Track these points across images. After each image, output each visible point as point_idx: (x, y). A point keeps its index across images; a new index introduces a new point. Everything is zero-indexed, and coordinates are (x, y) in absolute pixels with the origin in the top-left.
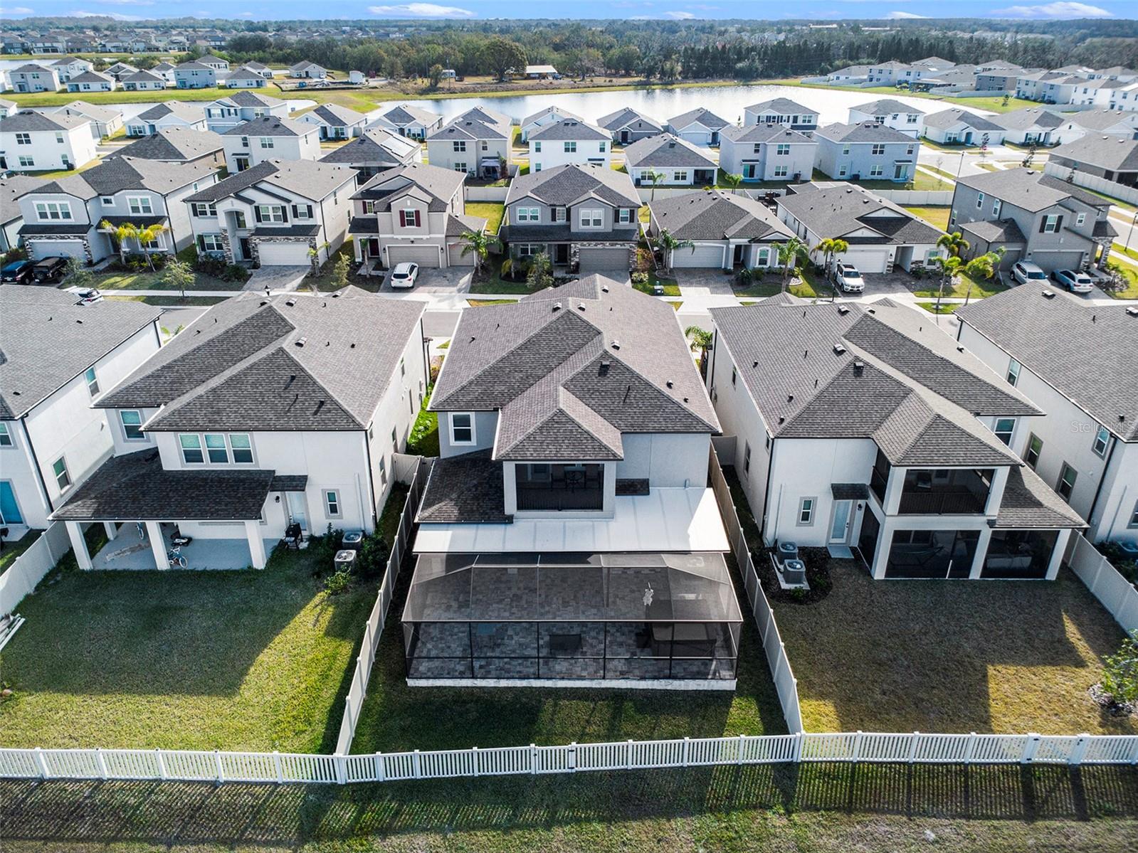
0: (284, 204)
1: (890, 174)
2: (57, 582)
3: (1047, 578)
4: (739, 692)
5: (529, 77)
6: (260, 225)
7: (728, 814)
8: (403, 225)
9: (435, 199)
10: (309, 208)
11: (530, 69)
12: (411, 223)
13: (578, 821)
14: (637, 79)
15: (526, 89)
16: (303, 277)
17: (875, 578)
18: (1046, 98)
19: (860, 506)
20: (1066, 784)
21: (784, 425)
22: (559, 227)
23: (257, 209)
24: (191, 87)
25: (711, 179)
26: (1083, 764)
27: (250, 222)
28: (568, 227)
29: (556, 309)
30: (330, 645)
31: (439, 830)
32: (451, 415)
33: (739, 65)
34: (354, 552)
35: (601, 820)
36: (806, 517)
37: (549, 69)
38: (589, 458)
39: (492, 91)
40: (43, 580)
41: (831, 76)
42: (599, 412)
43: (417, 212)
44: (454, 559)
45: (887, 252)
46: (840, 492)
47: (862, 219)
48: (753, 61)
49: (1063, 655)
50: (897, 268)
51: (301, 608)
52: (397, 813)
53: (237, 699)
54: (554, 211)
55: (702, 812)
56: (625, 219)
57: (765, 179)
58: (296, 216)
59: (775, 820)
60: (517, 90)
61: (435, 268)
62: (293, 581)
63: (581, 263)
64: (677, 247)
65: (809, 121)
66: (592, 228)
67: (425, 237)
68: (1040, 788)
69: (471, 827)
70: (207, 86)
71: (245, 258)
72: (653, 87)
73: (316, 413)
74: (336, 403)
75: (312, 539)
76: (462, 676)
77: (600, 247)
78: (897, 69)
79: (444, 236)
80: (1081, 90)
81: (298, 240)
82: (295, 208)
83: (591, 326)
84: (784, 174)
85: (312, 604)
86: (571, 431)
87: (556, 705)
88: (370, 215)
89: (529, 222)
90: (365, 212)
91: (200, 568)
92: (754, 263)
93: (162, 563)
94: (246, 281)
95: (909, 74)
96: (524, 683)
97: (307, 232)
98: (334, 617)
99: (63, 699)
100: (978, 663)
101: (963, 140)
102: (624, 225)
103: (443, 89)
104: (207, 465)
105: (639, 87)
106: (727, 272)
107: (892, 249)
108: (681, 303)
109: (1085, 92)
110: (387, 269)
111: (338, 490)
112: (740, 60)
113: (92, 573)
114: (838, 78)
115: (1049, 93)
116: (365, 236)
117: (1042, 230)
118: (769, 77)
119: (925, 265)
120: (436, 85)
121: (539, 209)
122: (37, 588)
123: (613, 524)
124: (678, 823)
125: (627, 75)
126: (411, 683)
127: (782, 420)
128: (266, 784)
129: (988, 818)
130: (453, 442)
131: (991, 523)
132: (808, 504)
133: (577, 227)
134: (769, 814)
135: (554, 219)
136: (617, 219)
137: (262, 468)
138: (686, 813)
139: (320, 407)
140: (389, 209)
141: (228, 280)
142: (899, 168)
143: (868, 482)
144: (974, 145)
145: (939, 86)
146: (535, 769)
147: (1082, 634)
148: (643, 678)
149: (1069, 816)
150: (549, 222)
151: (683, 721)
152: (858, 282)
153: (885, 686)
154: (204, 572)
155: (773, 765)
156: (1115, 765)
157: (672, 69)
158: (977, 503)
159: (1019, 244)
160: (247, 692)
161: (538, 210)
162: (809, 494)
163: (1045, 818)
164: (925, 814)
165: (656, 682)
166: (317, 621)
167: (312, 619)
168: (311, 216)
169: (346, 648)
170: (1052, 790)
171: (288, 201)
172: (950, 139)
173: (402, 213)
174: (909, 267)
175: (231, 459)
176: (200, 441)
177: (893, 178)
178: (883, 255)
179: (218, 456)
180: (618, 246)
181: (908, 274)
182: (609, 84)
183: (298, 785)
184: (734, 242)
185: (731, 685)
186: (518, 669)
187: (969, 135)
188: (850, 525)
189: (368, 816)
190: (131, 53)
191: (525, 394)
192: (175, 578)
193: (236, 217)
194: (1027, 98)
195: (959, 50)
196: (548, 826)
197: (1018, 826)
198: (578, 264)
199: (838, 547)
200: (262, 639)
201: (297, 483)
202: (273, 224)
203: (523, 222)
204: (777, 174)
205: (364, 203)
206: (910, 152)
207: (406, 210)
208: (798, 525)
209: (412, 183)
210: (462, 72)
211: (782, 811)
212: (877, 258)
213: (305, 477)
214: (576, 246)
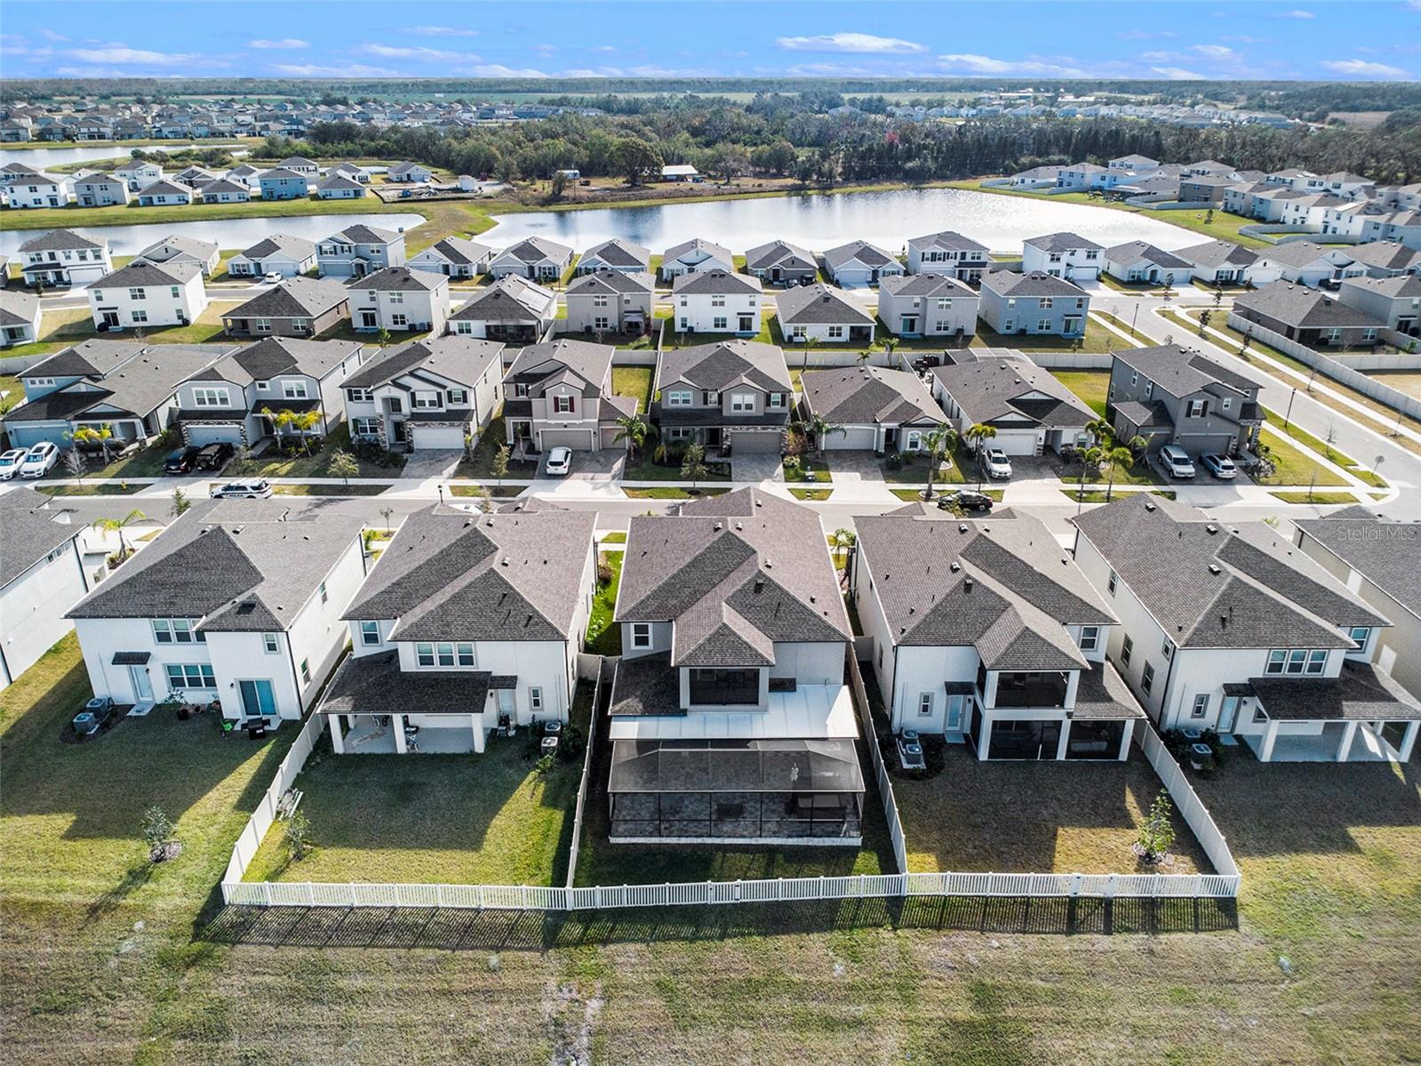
0: (439, 390)
1: (1058, 328)
2: (318, 764)
3: (1120, 759)
4: (864, 847)
5: (666, 179)
6: (415, 410)
7: (851, 930)
8: (557, 410)
9: (588, 384)
10: (464, 393)
11: (668, 170)
12: (564, 409)
13: (743, 935)
14: (790, 181)
15: (663, 196)
16: (458, 462)
17: (981, 759)
18: (1255, 213)
19: (969, 700)
20: (1101, 911)
21: (905, 634)
22: (712, 410)
23: (413, 395)
24: (280, 198)
25: (868, 335)
26: (1115, 898)
27: (406, 408)
28: (720, 411)
29: (717, 529)
30: (545, 813)
31: (642, 941)
32: (632, 625)
33: (909, 165)
34: (556, 739)
35: (760, 934)
36: (925, 709)
37: (687, 169)
38: (745, 664)
39: (624, 200)
40: (307, 762)
41: (1015, 178)
42: (755, 624)
43: (571, 399)
44: (643, 745)
45: (1036, 435)
46: (952, 688)
47: (1013, 402)
48: (925, 160)
49: (1120, 819)
50: (1048, 448)
51: (519, 784)
52: (613, 929)
53: (482, 852)
54: (705, 396)
55: (832, 929)
56: (777, 403)
57: (926, 334)
58: (450, 401)
59: (885, 934)
60: (654, 197)
61: (587, 452)
62: (508, 763)
63: (734, 446)
64: (828, 432)
65: (979, 258)
66: (743, 412)
67: (578, 422)
68: (1081, 913)
69: (667, 938)
70: (298, 197)
71: (398, 440)
72: (810, 192)
73: (526, 626)
74: (542, 617)
75: (517, 727)
76: (651, 835)
77: (751, 430)
79: (596, 420)
80: (1292, 207)
81: (452, 425)
82: (450, 393)
83: (748, 546)
84: (946, 329)
85: (526, 782)
86: (733, 642)
87: (724, 856)
88: (523, 398)
89: (681, 405)
90: (517, 395)
91: (432, 752)
92: (905, 446)
93: (402, 748)
94: (402, 467)
95: (1103, 178)
96: (699, 841)
97: (461, 417)
98: (546, 791)
99: (351, 852)
100: (1050, 825)
101: (1148, 278)
102: (775, 409)
103: (567, 198)
104: (437, 667)
105: (793, 193)
106: (878, 455)
107: (1041, 432)
108: (832, 490)
109: (1297, 210)
110: (539, 453)
111: (541, 688)
112: (910, 158)
113: (345, 756)
114: (1023, 181)
115: (1259, 208)
116: (519, 420)
117: (1188, 415)
118: (943, 178)
119: (1075, 448)
120: (560, 192)
121: (690, 393)
122: (303, 769)
123: (766, 716)
124: (814, 936)
125: (779, 175)
126: (613, 840)
127: (904, 630)
128: (515, 910)
129: (1039, 933)
130: (633, 646)
131: (1069, 715)
132: (926, 698)
133: (729, 411)
134: (881, 930)
135: (705, 402)
136: (768, 404)
137: (481, 669)
138: (821, 929)
139: (529, 620)
140: (543, 395)
141: (385, 467)
142: (1068, 323)
143: (975, 681)
144: (1160, 285)
145: (1137, 195)
146: (711, 901)
147: (1138, 804)
148: (789, 836)
149: (1098, 932)
150: (701, 406)
151: (821, 868)
152: (1006, 468)
153: (977, 843)
154: (435, 755)
155: (886, 898)
156: (1139, 898)
157: (831, 171)
158: (1057, 698)
159: (1166, 428)
160: (488, 847)
161: (690, 395)
162: (927, 691)
163: (1080, 933)
164: (994, 930)
165: (800, 839)
166: (533, 794)
167: (528, 792)
168: (465, 401)
169: (559, 816)
170: (1090, 915)
171: (444, 387)
172: (1133, 277)
173: (556, 399)
174: (1060, 450)
175: (456, 661)
176: (435, 649)
177: (1062, 333)
178: (1032, 438)
179: (446, 660)
180: (770, 430)
181: (1058, 456)
182: (758, 189)
183: (538, 911)
184: (884, 427)
185: (858, 842)
186: (694, 829)
187: (1154, 273)
188: (963, 716)
189: (591, 932)
190: (192, 139)
191: (694, 608)
192: (411, 758)
193: (394, 404)
194: (1235, 212)
195: (1168, 141)
196: (721, 938)
197: (1061, 938)
198: (730, 448)
199: (954, 733)
200: (493, 808)
201: (509, 682)
202: (427, 409)
203: (675, 405)
204: (939, 329)
205: (517, 387)
206: (1080, 306)
207: (560, 396)
208: (919, 715)
209: (563, 368)
210: (588, 171)
211: (890, 928)
212: (1027, 442)
213: (516, 677)
214: (727, 430)
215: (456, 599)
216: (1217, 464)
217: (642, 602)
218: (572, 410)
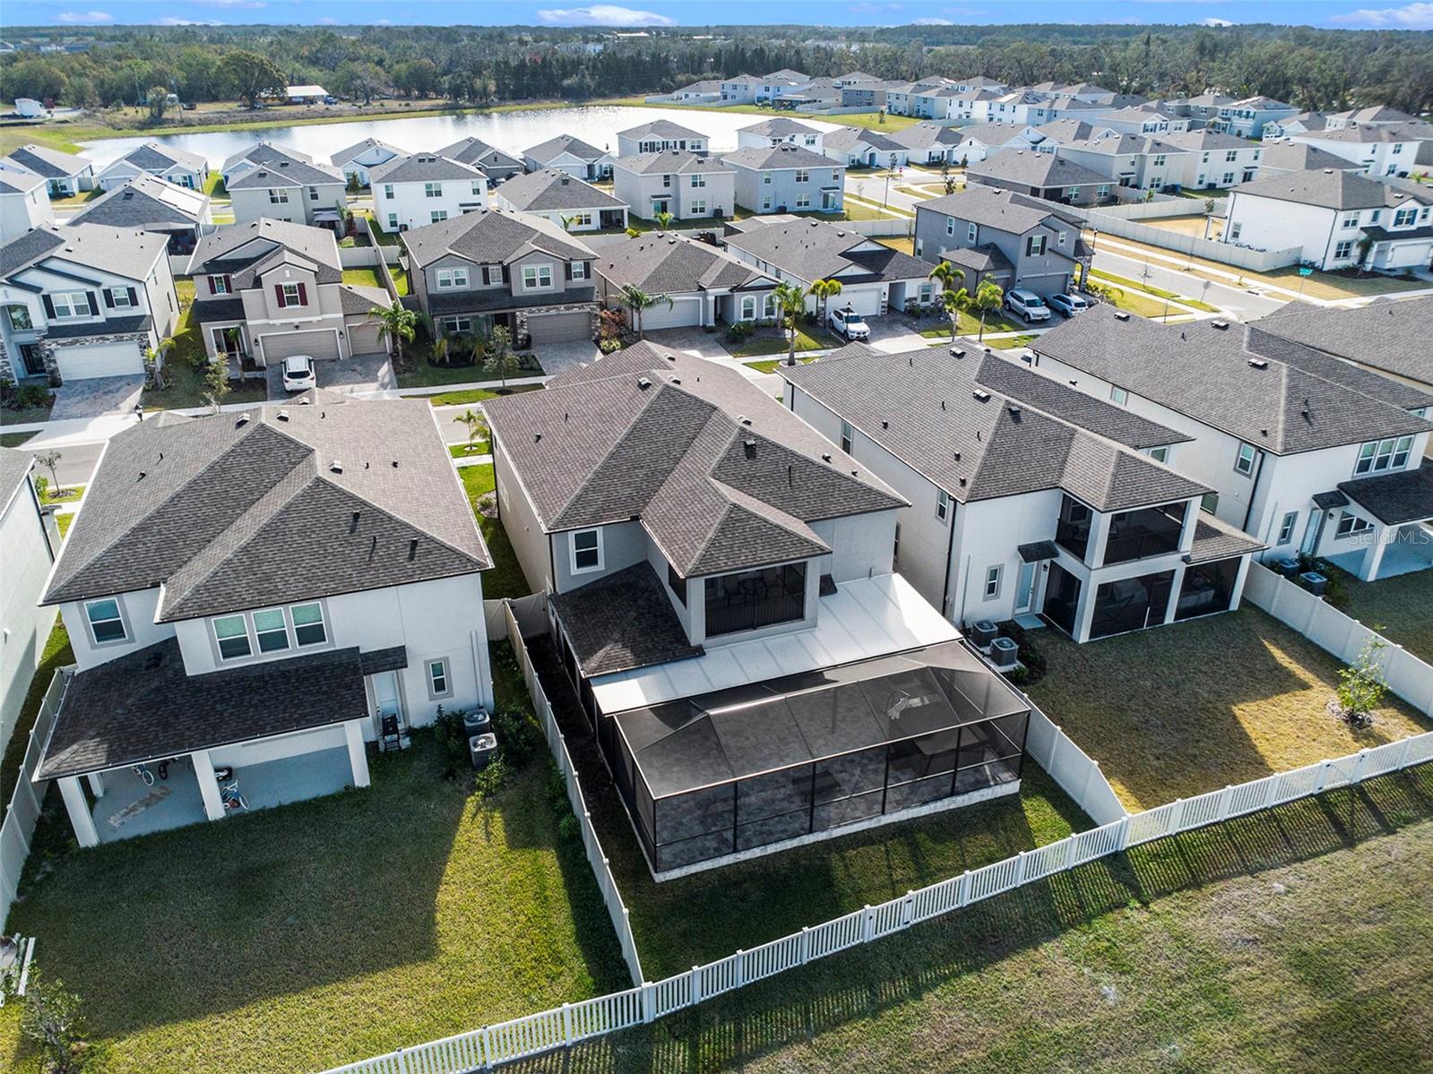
0: (90, 289)
1: (817, 204)
2: (49, 876)
3: (1231, 609)
4: (1025, 792)
5: (290, 102)
6: (53, 322)
7: (1089, 924)
8: (281, 304)
9: (321, 265)
10: (132, 292)
11: (293, 91)
12: (292, 301)
13: (945, 979)
14: (441, 102)
15: (294, 117)
16: (141, 390)
17: (1080, 642)
18: (921, 113)
19: (1045, 566)
20: (1359, 805)
21: (969, 486)
22: (495, 291)
23: (47, 300)
25: (620, 221)
26: (1362, 781)
27: (39, 319)
28: (509, 291)
29: (645, 387)
30: (524, 859)
31: (799, 1039)
32: (571, 537)
33: (566, 82)
34: (492, 735)
35: (969, 971)
36: (991, 589)
37: (316, 91)
38: (792, 557)
39: (247, 121)
40: (23, 877)
41: (675, 94)
42: (768, 502)
43: (301, 286)
45: (879, 290)
46: (1030, 553)
47: (845, 255)
48: (583, 76)
49: (1284, 683)
50: (891, 308)
51: (456, 823)
52: (739, 1035)
53: (443, 959)
54: (486, 272)
55: (1064, 930)
56: (580, 275)
57: (682, 218)
58: (110, 304)
59: (1135, 915)
60: (282, 119)
61: (333, 361)
62: (421, 792)
63: (532, 335)
64: (650, 304)
65: (699, 147)
66: (539, 289)
67: (314, 319)
68: (1342, 812)
69: (834, 1024)
71: (30, 372)
72: (466, 111)
73: (411, 558)
74: (433, 540)
75: (411, 732)
76: (719, 853)
77: (553, 312)
78: (753, 85)
79: (342, 315)
80: (956, 103)
81: (121, 340)
82: (107, 293)
83: (702, 402)
84: (702, 210)
85: (466, 817)
86: (758, 527)
87: (843, 858)
88: (222, 295)
89: (454, 288)
90: (213, 291)
91: (274, 805)
92: (739, 316)
93: (215, 809)
94: (50, 406)
95: (767, 89)
96: (795, 843)
97: (132, 326)
98: (507, 823)
99: (180, 1031)
100: (1221, 706)
101: (867, 162)
102: (579, 282)
103: (172, 121)
104: (257, 657)
105: (447, 112)
106: (710, 330)
107: (884, 286)
109: (961, 106)
110: (262, 368)
111: (447, 659)
112: (565, 75)
113: (102, 850)
114: (687, 96)
115: (923, 107)
116: (221, 325)
117: (1028, 254)
118: (604, 96)
119: (919, 301)
120: (160, 115)
121: (465, 269)
122: (20, 892)
123: (817, 633)
124: (1048, 948)
125: (423, 96)
126: (659, 878)
127: (963, 482)
128: (552, 1052)
129: (1316, 855)
130: (574, 570)
131: (1186, 559)
132: (994, 574)
133: (520, 289)
134: (1128, 912)
135: (486, 281)
136: (568, 276)
137: (339, 645)
138: (1051, 936)
139: (413, 549)
140: (257, 283)
141: (20, 408)
142: (826, 197)
143: (1053, 538)
144: (880, 168)
145: (805, 103)
146: (869, 936)
147: (1290, 657)
148: (925, 803)
149: (1377, 834)
150: (480, 286)
152: (861, 327)
153: (1155, 751)
154: (280, 811)
155: (1102, 859)
156: (1387, 774)
157: (485, 88)
158: (1169, 541)
159: (1007, 271)
160: (451, 948)
161: (464, 273)
162: (995, 563)
163: (1361, 840)
164: (1262, 868)
165: (939, 804)
166: (488, 834)
167: (478, 833)
168: (134, 302)
169: (549, 859)
170: (1352, 813)
171: (97, 284)
172: (853, 161)
173: (279, 288)
174: (903, 306)
175: (293, 639)
176: (251, 625)
177: (821, 209)
178: (874, 295)
179: (273, 641)
180: (576, 310)
181: (903, 313)
182: (407, 109)
183: (594, 1040)
184: (713, 293)
185: (1013, 787)
186: (780, 827)
187: (872, 156)
188: (1035, 591)
189: (705, 1050)
192: (239, 825)
193: (16, 316)
194: (900, 114)
196: (917, 994)
197: (1342, 855)
198: (529, 338)
199: (1025, 616)
200: (433, 876)
201: (394, 659)
202: (74, 319)
203: (446, 289)
204: (695, 210)
205: (211, 279)
206: (836, 177)
207: (284, 284)
208: (985, 600)
209: (277, 248)
210: (190, 96)
211: (1138, 905)
212: (868, 298)
213: (402, 649)
214: (522, 315)
215: (266, 533)
216: (1069, 302)
217: (579, 498)
218: (304, 302)
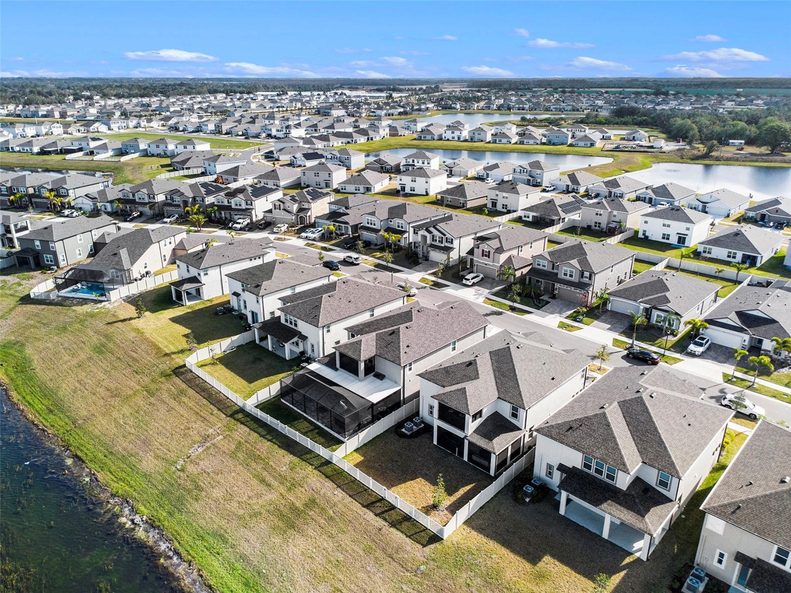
0: (443, 236)
2: (249, 345)
3: (491, 474)
6: (432, 243)
7: (303, 461)
8: (483, 256)
9: (501, 247)
10: (452, 239)
12: (486, 256)
17: (435, 443)
20: (386, 508)
22: (553, 273)
23: (433, 236)
27: (429, 241)
28: (557, 275)
32: (350, 333)
36: (431, 412)
40: (249, 342)
42: (377, 346)
45: (743, 337)
47: (740, 312)
50: (757, 349)
52: (248, 422)
53: (250, 385)
54: (553, 265)
55: (298, 457)
56: (586, 277)
58: (446, 242)
61: (493, 279)
62: (289, 366)
63: (558, 295)
66: (568, 278)
67: (491, 264)
68: (378, 504)
69: (256, 432)
74: (319, 317)
77: (569, 288)
79: (500, 265)
81: (443, 253)
82: (446, 238)
83: (412, 318)
85: (286, 373)
87: (303, 421)
88: (474, 248)
89: (541, 267)
92: (653, 321)
93: (270, 349)
94: (417, 265)
97: (448, 250)
99: (225, 369)
100: (419, 475)
102: (586, 280)
104: (288, 324)
107: (746, 337)
108: (581, 329)
111: (314, 345)
113: (257, 345)
116: (471, 257)
119: (771, 354)
121: (546, 262)
122: (246, 344)
123: (359, 383)
124: (291, 456)
126: (281, 400)
129: (355, 500)
131: (468, 438)
132: (431, 407)
133: (561, 275)
134: (310, 467)
135: (553, 269)
136: (581, 277)
137: (299, 330)
138: (296, 455)
139: (315, 317)
140: (478, 247)
141: (410, 263)
146: (279, 429)
147: (468, 491)
148: (326, 426)
149: (374, 513)
150: (551, 270)
152: (699, 350)
153: (383, 464)
154: (276, 355)
155: (327, 460)
156: (407, 514)
160: (253, 384)
161: (546, 263)
162: (432, 403)
163: (368, 509)
164: (342, 489)
165: (328, 429)
168: (452, 243)
170: (381, 507)
171: (445, 235)
173: (483, 250)
175: (293, 325)
176: (289, 317)
178: (740, 339)
179: (291, 323)
184: (642, 306)
185: (345, 440)
186: (305, 409)
189: (243, 419)
192: (270, 353)
198: (556, 295)
201: (306, 338)
202: (437, 243)
203: (538, 267)
207: (485, 249)
208: (429, 415)
209: (498, 237)
211: (314, 468)
212: (734, 339)
214: (557, 285)
217: (358, 325)
218: (489, 257)
